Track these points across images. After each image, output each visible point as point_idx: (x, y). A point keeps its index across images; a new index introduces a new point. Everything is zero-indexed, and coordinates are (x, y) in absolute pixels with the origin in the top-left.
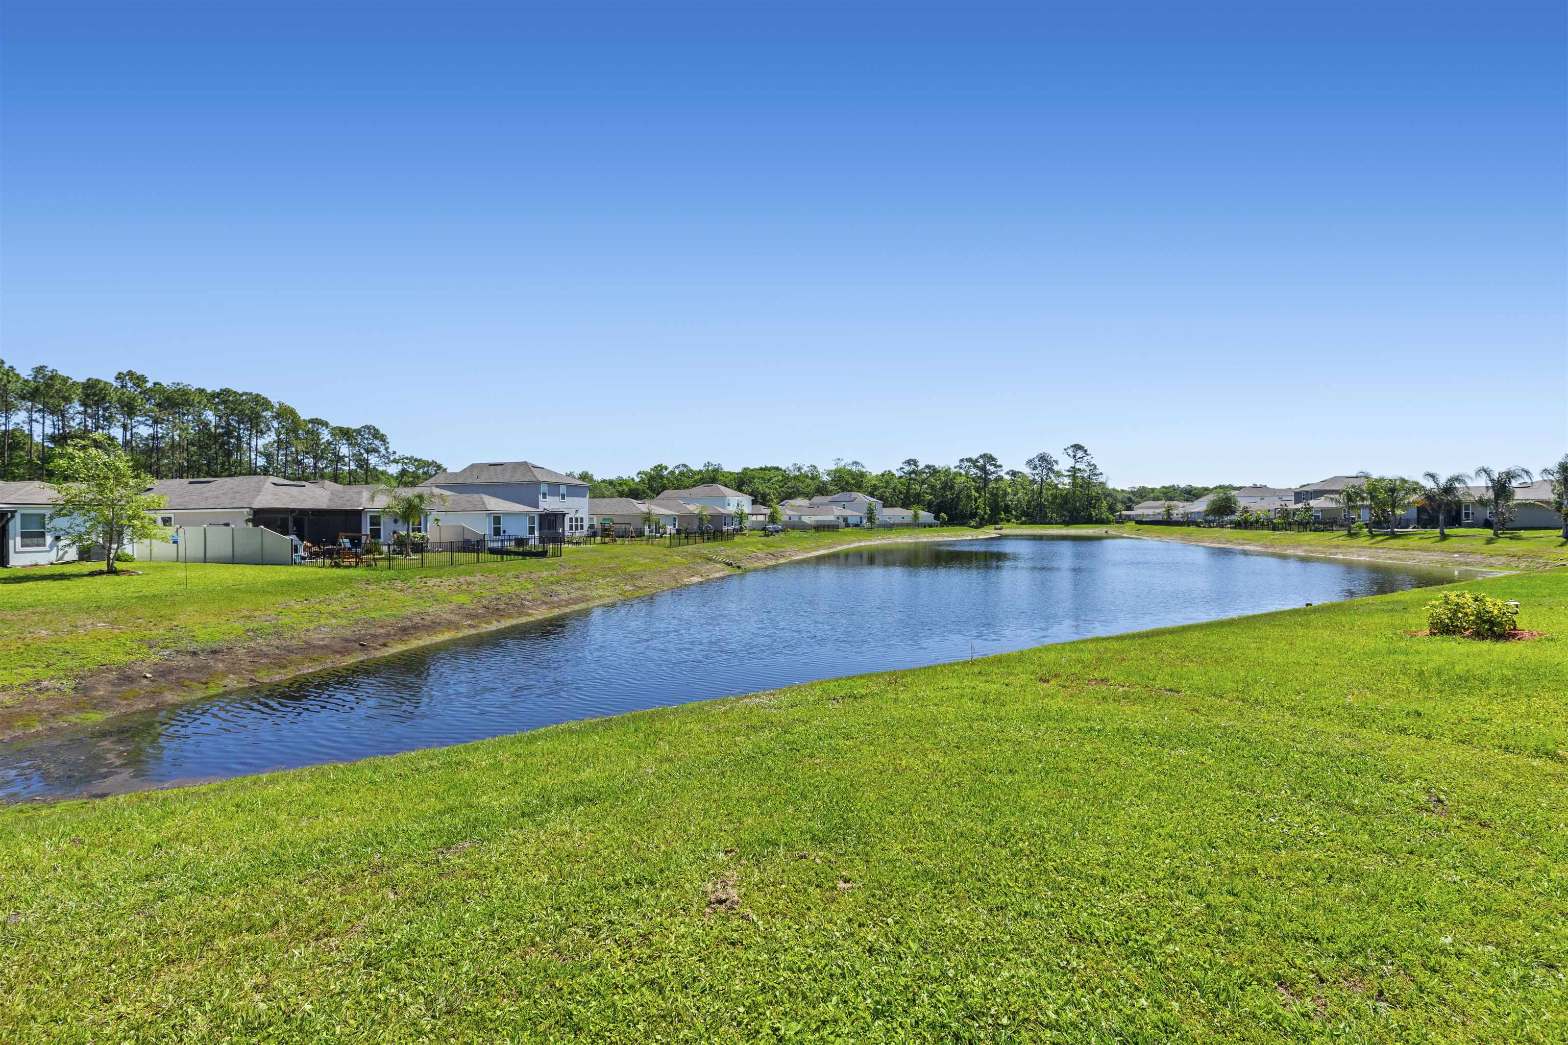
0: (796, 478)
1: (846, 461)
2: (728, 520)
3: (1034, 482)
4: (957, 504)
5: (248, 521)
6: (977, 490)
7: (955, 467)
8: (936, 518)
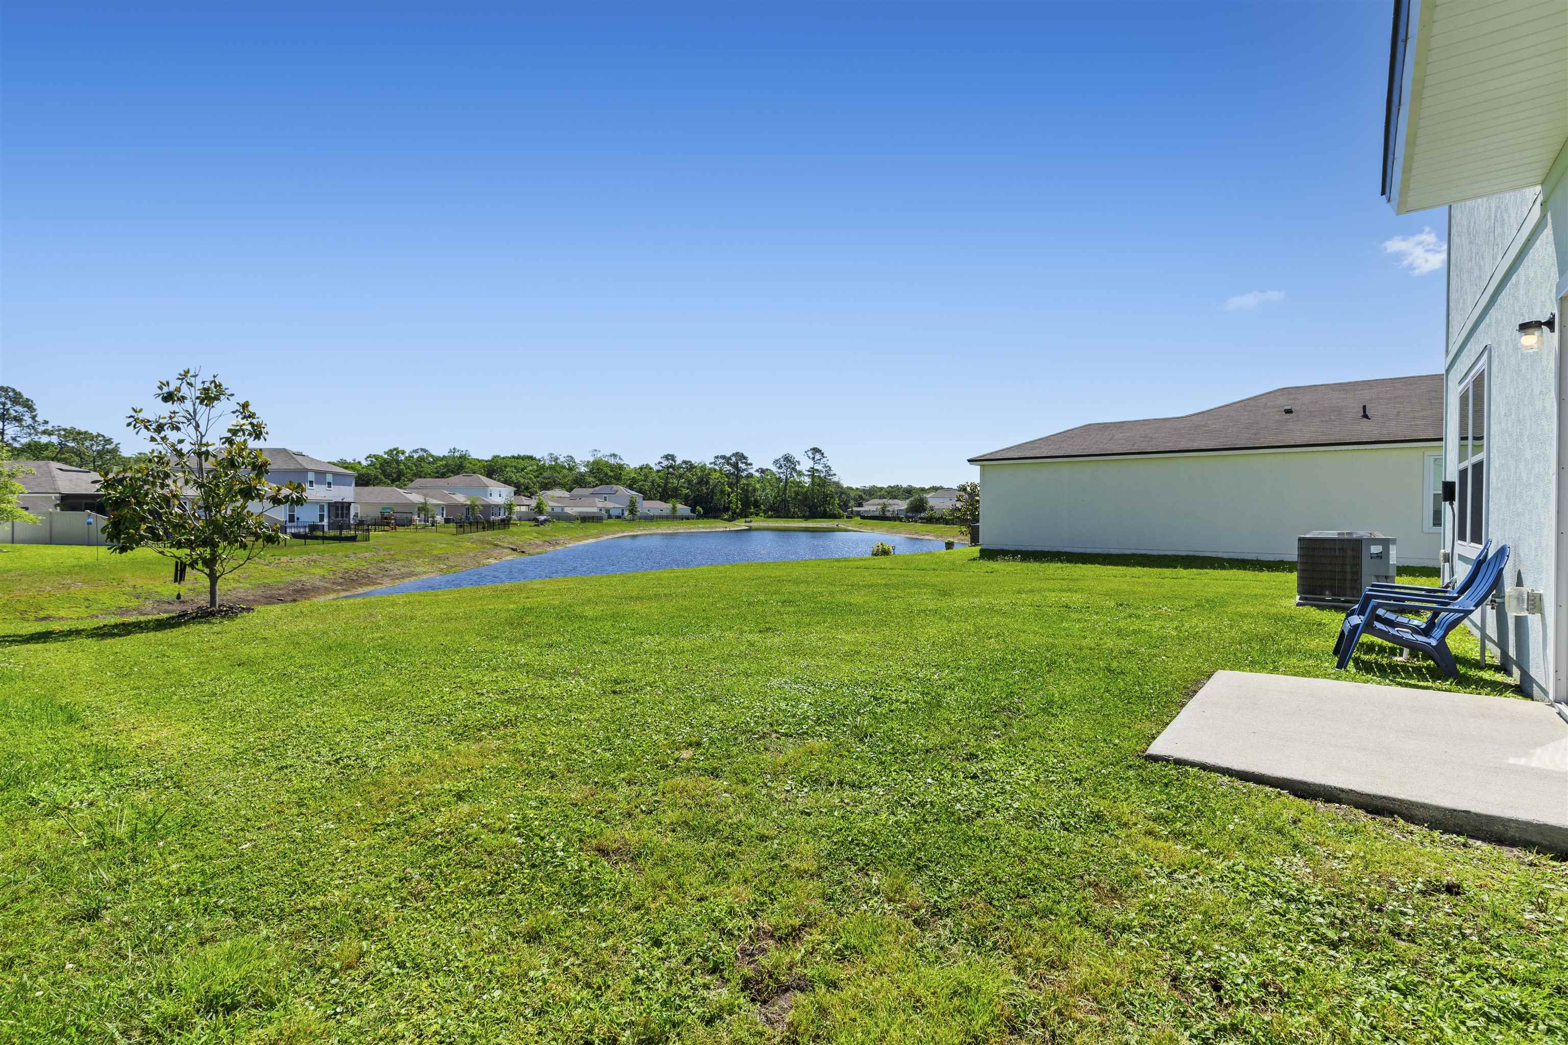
0: (551, 468)
1: (604, 452)
2: (496, 510)
3: (779, 480)
4: (712, 498)
5: (56, 505)
6: (730, 485)
7: (711, 464)
8: (693, 511)
